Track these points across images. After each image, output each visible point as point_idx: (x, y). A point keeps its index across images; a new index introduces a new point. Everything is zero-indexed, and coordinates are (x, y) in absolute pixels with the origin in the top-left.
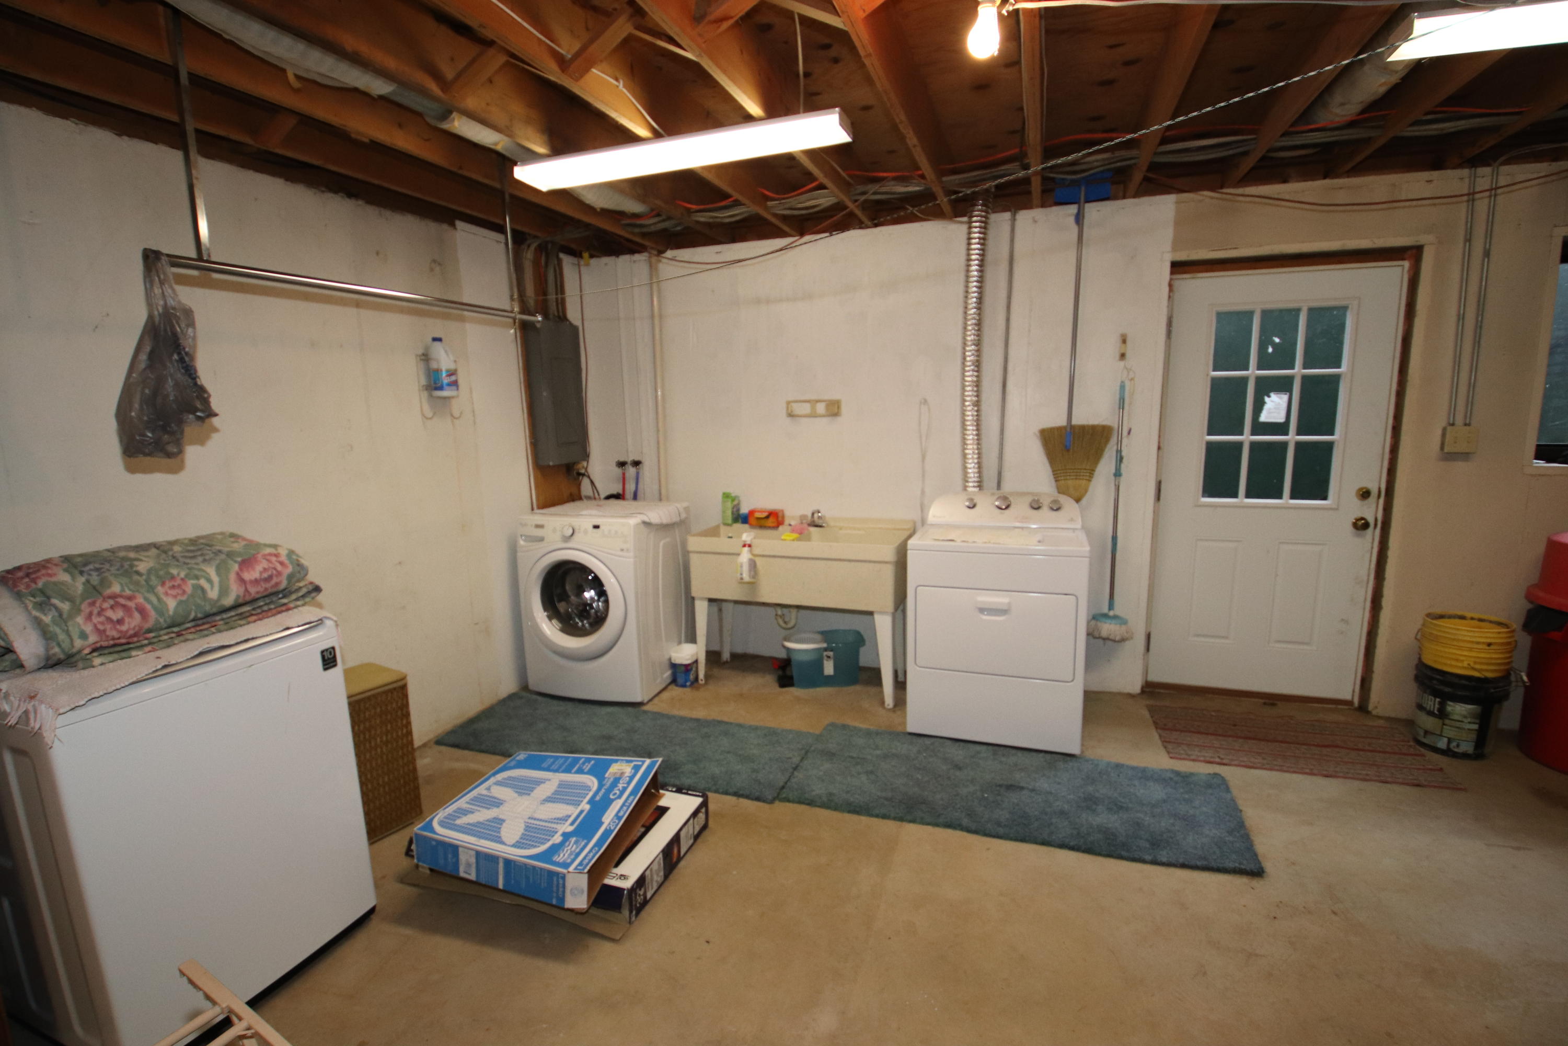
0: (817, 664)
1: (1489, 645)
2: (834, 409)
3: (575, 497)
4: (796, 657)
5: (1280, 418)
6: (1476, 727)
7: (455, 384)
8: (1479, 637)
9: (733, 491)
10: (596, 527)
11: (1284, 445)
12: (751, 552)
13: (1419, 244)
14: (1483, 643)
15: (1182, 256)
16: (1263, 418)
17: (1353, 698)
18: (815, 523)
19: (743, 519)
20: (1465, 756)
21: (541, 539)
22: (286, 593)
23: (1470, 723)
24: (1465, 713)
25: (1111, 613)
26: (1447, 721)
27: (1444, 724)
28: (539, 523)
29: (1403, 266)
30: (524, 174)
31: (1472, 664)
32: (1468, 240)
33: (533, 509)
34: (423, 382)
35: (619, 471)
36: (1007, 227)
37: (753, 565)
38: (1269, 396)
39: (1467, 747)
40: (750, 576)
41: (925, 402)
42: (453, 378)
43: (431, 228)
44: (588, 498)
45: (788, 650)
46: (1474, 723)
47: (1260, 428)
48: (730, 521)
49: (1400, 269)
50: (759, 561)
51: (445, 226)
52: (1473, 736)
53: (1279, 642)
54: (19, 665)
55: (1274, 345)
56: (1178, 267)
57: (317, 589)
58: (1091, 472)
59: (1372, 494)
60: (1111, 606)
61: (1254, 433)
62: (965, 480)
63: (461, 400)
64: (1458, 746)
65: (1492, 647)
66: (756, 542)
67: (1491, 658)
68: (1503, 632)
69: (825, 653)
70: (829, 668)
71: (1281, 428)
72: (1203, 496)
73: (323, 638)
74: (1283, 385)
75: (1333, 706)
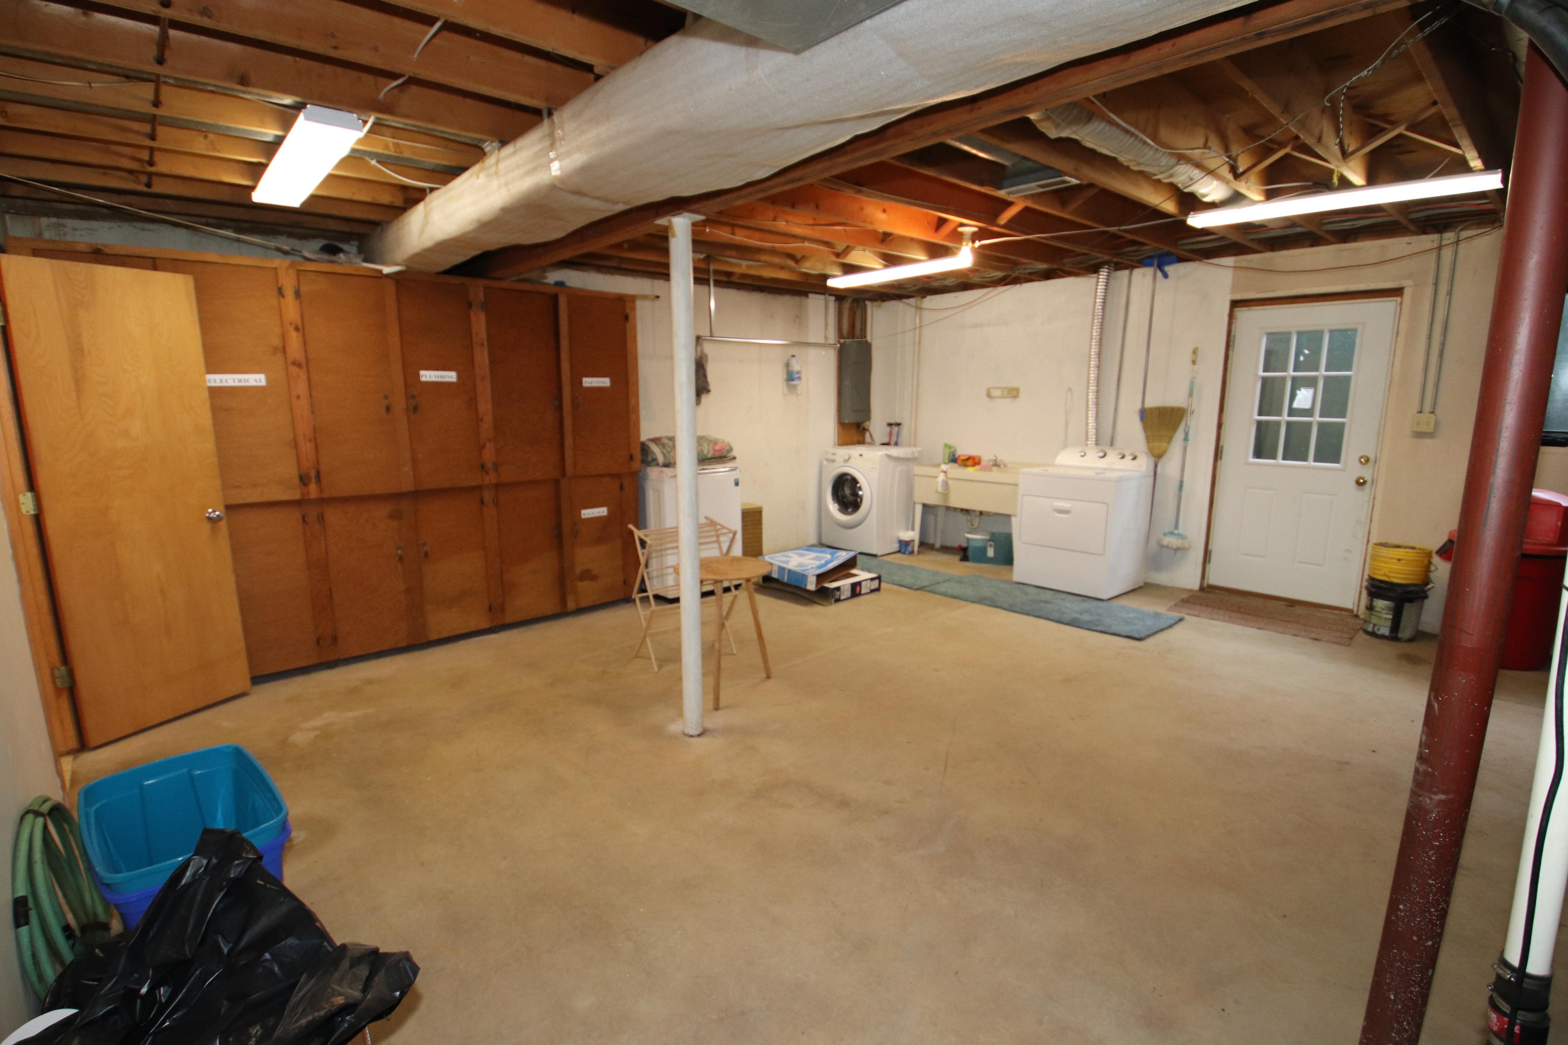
0: (984, 550)
1: (1399, 560)
2: (1013, 393)
3: (861, 442)
4: (972, 544)
5: (1307, 405)
6: (1390, 617)
7: (799, 378)
8: (1393, 554)
9: (950, 443)
10: (861, 455)
11: (1310, 425)
12: (946, 476)
13: (1401, 286)
14: (1395, 559)
15: (1238, 297)
16: (1296, 405)
17: (1353, 607)
18: (996, 464)
19: (954, 460)
20: (1383, 637)
21: (833, 461)
22: (725, 457)
23: (1386, 614)
24: (1383, 607)
25: (1176, 532)
26: (1374, 613)
27: (1372, 614)
28: (834, 452)
29: (1397, 301)
30: (831, 283)
31: (1387, 573)
32: (1436, 284)
33: (835, 445)
34: (785, 376)
35: (888, 429)
36: (1126, 280)
37: (946, 484)
38: (1300, 390)
39: (1385, 631)
40: (942, 490)
41: (1070, 390)
42: (799, 375)
43: (797, 299)
44: (868, 443)
45: (968, 540)
46: (1388, 614)
47: (1292, 412)
48: (947, 461)
49: (1394, 303)
50: (950, 482)
51: (803, 298)
52: (1389, 623)
53: (1302, 563)
54: (658, 465)
55: (1305, 355)
56: (1235, 304)
57: (735, 458)
58: (1170, 439)
59: (1370, 461)
60: (1176, 527)
61: (1289, 415)
62: (1087, 439)
63: (801, 385)
64: (1379, 629)
65: (1402, 562)
66: (949, 471)
67: (1404, 570)
68: (1410, 552)
69: (989, 543)
70: (991, 553)
71: (1309, 412)
72: (1253, 458)
73: (735, 475)
74: (1311, 383)
75: (1338, 612)
